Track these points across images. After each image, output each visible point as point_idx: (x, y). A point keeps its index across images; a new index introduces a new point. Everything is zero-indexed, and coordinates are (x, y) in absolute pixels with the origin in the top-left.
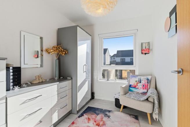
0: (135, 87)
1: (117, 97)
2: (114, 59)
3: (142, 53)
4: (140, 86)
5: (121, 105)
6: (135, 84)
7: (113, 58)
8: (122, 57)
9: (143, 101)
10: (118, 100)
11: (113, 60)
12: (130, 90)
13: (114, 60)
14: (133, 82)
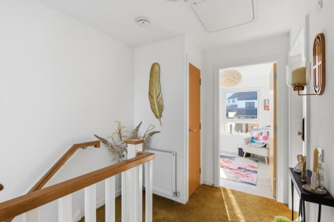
0: (257, 139)
1: (240, 147)
2: (233, 101)
3: (265, 109)
4: (261, 137)
5: (244, 153)
6: (257, 136)
7: (231, 100)
8: (248, 99)
9: (261, 147)
10: (242, 149)
11: (231, 103)
12: (252, 141)
13: (234, 104)
14: (255, 134)
